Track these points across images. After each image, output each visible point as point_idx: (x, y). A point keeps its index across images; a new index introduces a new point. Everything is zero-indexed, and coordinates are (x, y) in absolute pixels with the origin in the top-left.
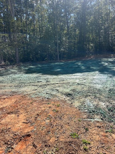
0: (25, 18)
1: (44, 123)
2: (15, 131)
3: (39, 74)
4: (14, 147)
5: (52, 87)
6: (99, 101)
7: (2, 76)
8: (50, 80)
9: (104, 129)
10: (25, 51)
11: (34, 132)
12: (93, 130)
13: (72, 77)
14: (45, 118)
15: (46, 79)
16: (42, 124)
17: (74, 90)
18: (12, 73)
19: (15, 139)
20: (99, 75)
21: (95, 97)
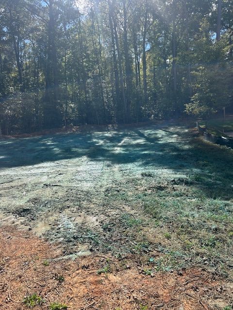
6: (86, 215)
9: (96, 268)
12: (74, 276)
13: (33, 171)
17: (35, 200)
20: (88, 163)
21: (80, 208)
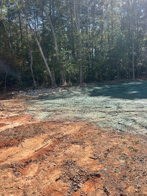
0: (91, 29)
1: (117, 163)
2: (81, 165)
3: (106, 97)
4: (80, 186)
5: (126, 115)
7: (65, 98)
8: (122, 106)
10: (89, 69)
11: (104, 172)
14: (118, 156)
15: (116, 104)
16: (115, 163)
18: (75, 95)
19: (81, 176)
